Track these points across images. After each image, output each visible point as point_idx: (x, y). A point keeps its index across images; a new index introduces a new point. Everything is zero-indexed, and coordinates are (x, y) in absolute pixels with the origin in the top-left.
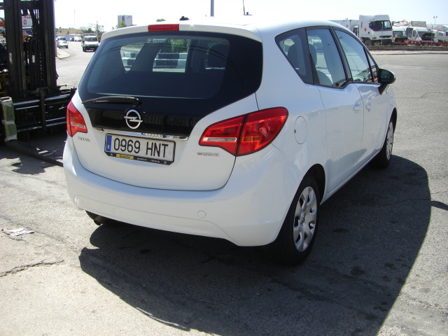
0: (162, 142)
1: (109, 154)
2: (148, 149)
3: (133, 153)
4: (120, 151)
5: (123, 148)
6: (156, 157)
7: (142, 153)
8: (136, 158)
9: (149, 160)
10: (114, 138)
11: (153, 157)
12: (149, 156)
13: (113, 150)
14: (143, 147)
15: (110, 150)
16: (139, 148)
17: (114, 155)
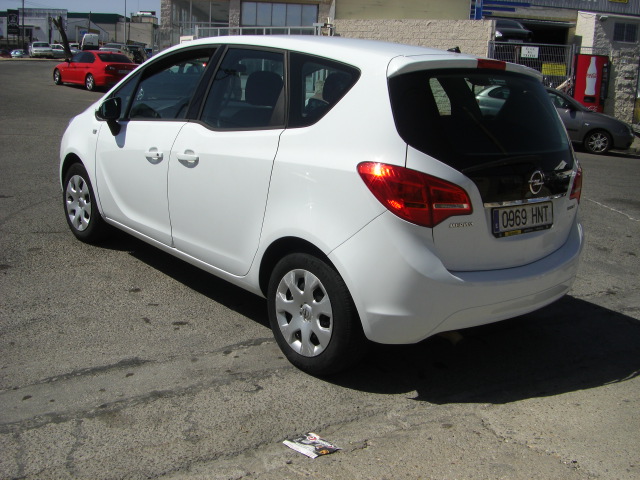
0: (543, 205)
1: (497, 235)
2: (533, 216)
3: (522, 226)
4: (509, 228)
5: (511, 223)
6: (540, 223)
7: (529, 224)
8: (523, 231)
9: (534, 229)
10: (501, 212)
11: (538, 224)
12: (535, 224)
13: (502, 229)
14: (529, 215)
15: (498, 229)
16: (525, 218)
17: (503, 234)
